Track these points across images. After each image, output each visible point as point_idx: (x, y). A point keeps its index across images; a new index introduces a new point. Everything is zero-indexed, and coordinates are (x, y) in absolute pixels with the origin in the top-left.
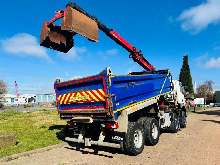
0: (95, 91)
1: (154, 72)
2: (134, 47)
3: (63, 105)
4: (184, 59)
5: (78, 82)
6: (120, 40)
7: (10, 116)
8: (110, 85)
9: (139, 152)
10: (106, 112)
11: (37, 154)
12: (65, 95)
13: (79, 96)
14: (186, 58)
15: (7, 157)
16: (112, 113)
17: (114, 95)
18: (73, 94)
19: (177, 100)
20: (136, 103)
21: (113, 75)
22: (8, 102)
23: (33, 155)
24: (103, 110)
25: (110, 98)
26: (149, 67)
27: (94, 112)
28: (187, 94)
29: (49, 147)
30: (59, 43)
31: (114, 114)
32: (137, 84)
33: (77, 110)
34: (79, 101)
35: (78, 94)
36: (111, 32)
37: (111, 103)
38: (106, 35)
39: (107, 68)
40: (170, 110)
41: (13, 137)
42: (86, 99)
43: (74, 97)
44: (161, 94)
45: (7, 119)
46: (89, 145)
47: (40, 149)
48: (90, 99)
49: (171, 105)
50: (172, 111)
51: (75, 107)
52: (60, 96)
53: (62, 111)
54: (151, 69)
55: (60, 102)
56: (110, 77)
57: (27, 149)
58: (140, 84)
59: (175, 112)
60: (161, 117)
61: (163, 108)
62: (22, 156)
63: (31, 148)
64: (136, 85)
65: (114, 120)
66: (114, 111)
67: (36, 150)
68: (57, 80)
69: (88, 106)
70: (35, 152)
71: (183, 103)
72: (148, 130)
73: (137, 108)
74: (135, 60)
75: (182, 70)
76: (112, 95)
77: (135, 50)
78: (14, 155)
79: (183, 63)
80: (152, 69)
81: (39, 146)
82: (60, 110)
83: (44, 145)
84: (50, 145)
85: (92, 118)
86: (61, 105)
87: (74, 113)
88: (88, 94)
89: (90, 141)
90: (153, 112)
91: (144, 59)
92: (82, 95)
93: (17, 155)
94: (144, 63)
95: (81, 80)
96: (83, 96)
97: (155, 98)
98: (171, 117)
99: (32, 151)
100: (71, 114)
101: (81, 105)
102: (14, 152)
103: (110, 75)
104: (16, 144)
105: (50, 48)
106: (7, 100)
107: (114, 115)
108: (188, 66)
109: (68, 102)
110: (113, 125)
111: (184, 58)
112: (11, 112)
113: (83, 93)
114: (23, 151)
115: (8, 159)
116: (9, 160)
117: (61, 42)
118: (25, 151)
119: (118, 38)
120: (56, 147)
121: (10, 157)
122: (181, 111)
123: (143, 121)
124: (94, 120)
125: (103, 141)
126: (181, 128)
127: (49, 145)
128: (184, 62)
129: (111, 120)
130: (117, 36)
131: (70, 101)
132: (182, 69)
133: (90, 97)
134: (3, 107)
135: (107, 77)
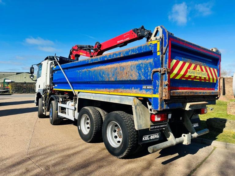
0: (212, 69)
10: (218, 94)
13: (198, 70)
18: (193, 66)
34: (197, 78)
35: (198, 68)
42: (205, 77)
43: (193, 71)
52: (174, 62)
92: (202, 70)
96: (203, 72)
113: (203, 67)
133: (208, 75)
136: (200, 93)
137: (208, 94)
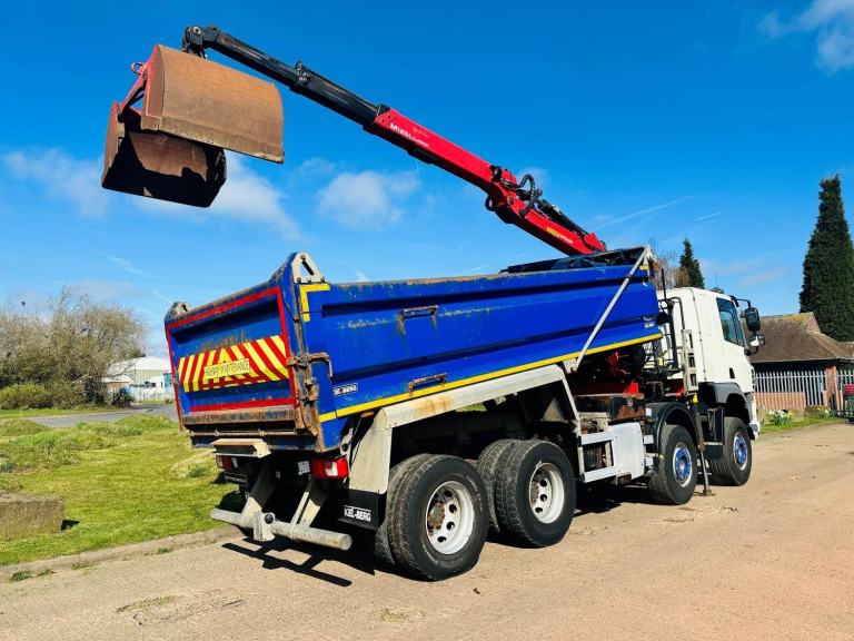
0: (262, 343)
1: (591, 259)
2: (493, 168)
3: (191, 394)
4: (822, 196)
5: (218, 314)
6: (426, 145)
7: (134, 434)
8: (306, 318)
9: (447, 566)
10: (293, 418)
11: (118, 562)
12: (192, 358)
13: (224, 362)
14: (831, 191)
15: (13, 569)
16: (315, 421)
17: (325, 355)
18: (212, 355)
19: (689, 371)
20: (447, 386)
21: (323, 281)
22: (154, 385)
23: (103, 564)
24: (285, 413)
25: (305, 368)
26: (574, 239)
27: (264, 418)
28: (755, 343)
29: (167, 542)
30: (180, 175)
31: (319, 426)
32: (458, 312)
33: (232, 412)
34: (227, 379)
35: (224, 355)
36: (379, 119)
37: (309, 387)
38: (364, 129)
39: (293, 257)
40: (649, 412)
41: (49, 504)
42: (244, 372)
43: (215, 366)
44: (589, 348)
45: (109, 446)
46: (264, 537)
47: (134, 547)
48: (253, 374)
49: (670, 392)
50: (658, 414)
51: (220, 401)
52: (183, 360)
53: (191, 414)
54: (584, 250)
55: (182, 385)
56: (304, 290)
57: (87, 544)
58: (473, 313)
59: (679, 417)
60: (587, 439)
61: (607, 402)
62: (63, 566)
63: (104, 541)
64: (449, 314)
65: (319, 447)
66: (321, 413)
67: (117, 550)
68: (175, 305)
69: (254, 399)
70: (113, 558)
71: (733, 380)
72: (510, 488)
73: (444, 404)
74: (507, 216)
75: (813, 243)
76: (314, 356)
77: (498, 178)
78: (37, 564)
79: (818, 213)
80: (588, 246)
81: (133, 537)
82: (187, 412)
83: (152, 534)
84: (172, 535)
85: (265, 439)
86: (187, 394)
87: (216, 421)
88: (246, 354)
89: (269, 521)
90: (554, 420)
91: (549, 211)
92: (233, 357)
93: (49, 563)
94: (547, 224)
95: (226, 303)
96: (235, 362)
97: (560, 364)
98: (650, 439)
99: (100, 553)
100: (211, 427)
101: (236, 394)
102: (39, 554)
103: (310, 283)
104: (63, 527)
105: (143, 195)
106: (151, 381)
107: (320, 430)
108: (843, 225)
109: (200, 382)
110: (330, 467)
111: (822, 190)
112: (144, 421)
113: (235, 349)
114: (72, 551)
115: (15, 575)
116: (18, 577)
117: (186, 171)
118: (78, 553)
119: (413, 139)
120: (195, 543)
121: (20, 568)
122: (718, 414)
123: (501, 451)
124: (271, 447)
125: (312, 526)
126: (711, 483)
127: (170, 533)
128: (823, 208)
129: (312, 448)
130: (410, 131)
131: (206, 379)
132: (814, 237)
133: (253, 364)
134: (132, 404)
135: (292, 289)
136: (233, 417)
137: (255, 420)
